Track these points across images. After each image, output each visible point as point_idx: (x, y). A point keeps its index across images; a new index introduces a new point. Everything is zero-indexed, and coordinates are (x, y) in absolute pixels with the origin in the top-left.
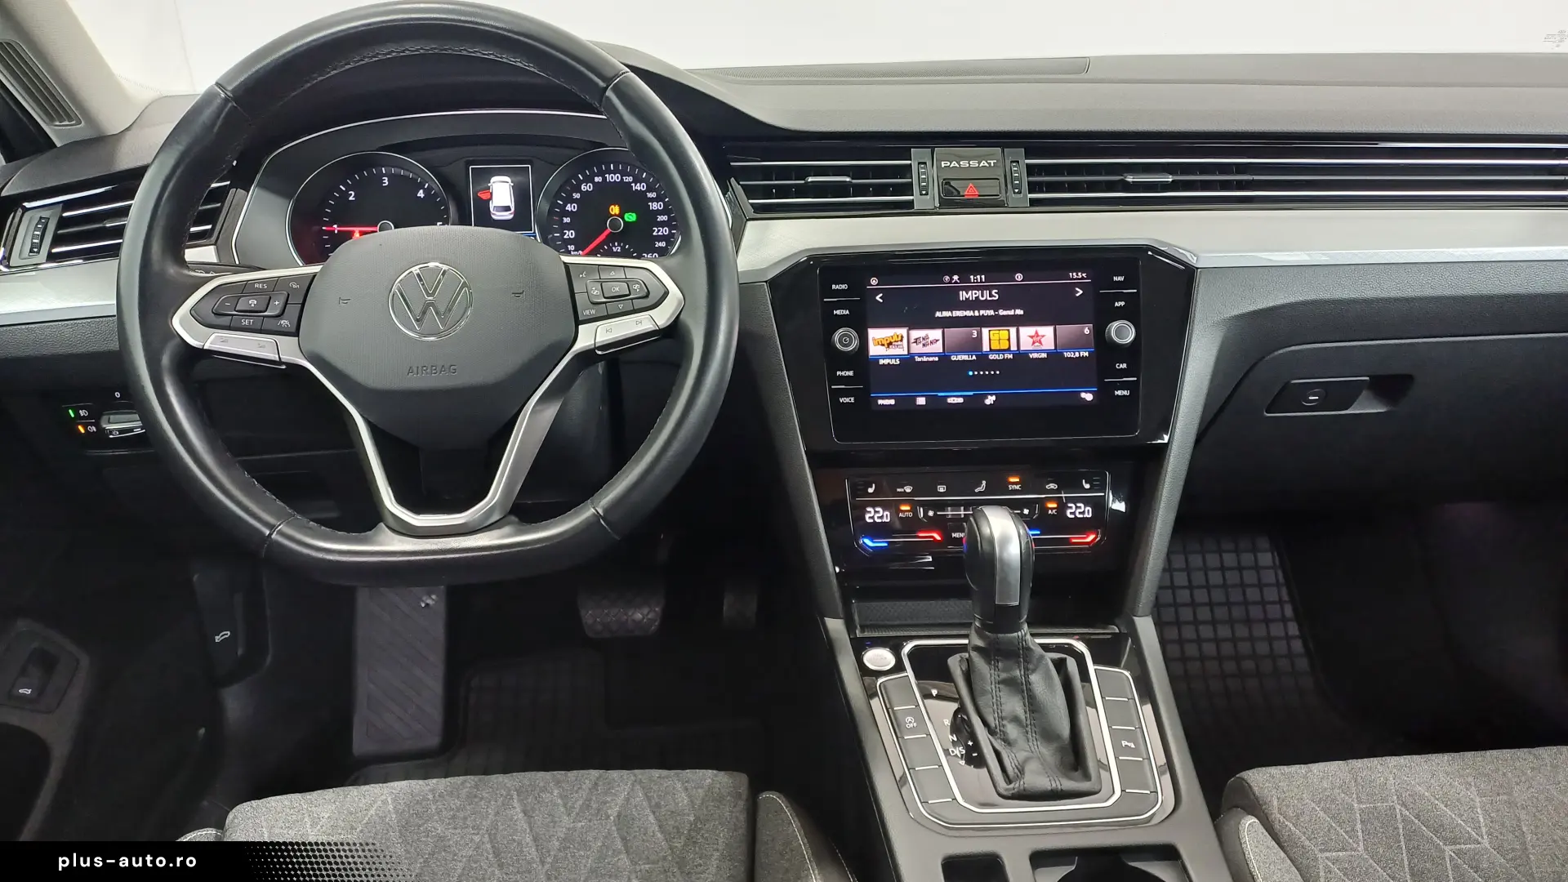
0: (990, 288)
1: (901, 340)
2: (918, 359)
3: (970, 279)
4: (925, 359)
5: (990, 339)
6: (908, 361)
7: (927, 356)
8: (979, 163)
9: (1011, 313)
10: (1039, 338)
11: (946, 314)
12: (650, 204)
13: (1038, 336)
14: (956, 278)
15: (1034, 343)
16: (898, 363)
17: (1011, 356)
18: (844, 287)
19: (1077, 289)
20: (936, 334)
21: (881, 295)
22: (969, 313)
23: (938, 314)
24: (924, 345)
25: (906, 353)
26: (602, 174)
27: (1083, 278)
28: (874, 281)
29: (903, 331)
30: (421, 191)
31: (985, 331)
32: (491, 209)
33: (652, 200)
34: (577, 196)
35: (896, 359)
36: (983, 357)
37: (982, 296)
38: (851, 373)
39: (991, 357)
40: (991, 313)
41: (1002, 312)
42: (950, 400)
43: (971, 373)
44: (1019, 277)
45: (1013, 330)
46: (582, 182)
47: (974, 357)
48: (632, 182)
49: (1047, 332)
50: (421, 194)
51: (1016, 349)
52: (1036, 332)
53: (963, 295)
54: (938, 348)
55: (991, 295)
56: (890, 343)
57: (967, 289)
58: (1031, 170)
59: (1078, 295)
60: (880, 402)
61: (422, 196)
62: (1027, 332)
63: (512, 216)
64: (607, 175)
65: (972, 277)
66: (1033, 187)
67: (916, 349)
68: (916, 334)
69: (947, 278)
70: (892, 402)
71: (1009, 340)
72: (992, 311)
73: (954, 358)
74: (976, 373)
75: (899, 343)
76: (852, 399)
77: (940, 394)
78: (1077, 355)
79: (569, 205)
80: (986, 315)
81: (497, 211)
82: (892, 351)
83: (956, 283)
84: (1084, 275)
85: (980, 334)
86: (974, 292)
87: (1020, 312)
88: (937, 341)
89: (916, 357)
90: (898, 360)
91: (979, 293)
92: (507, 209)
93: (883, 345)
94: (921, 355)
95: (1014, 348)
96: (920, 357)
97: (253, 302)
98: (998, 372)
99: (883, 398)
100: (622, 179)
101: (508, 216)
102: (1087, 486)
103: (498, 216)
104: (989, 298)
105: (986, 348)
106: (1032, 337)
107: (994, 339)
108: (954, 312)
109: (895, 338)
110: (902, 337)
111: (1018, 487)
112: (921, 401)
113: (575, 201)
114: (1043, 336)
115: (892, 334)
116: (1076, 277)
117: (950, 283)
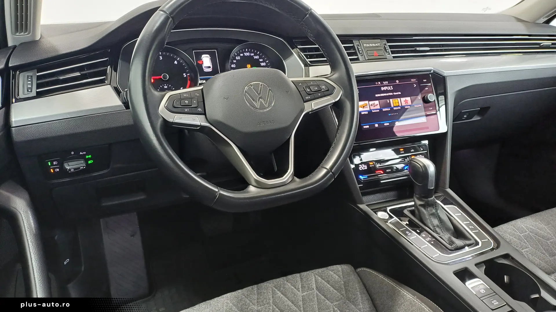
0: (390, 86)
1: (367, 105)
2: (373, 111)
3: (383, 83)
4: (375, 111)
5: (393, 103)
6: (370, 112)
7: (376, 110)
8: (375, 45)
9: (397, 93)
10: (406, 102)
11: (379, 95)
12: (261, 63)
13: (406, 101)
14: (379, 83)
15: (405, 103)
16: (367, 113)
17: (400, 108)
19: (414, 85)
20: (377, 102)
22: (385, 94)
23: (376, 95)
24: (374, 106)
25: (369, 109)
26: (243, 53)
27: (415, 81)
29: (367, 102)
30: (176, 61)
31: (391, 100)
32: (203, 68)
33: (262, 62)
34: (235, 61)
35: (366, 112)
36: (392, 109)
37: (388, 88)
39: (395, 109)
40: (391, 94)
41: (395, 94)
42: (385, 124)
43: (389, 115)
44: (397, 81)
45: (399, 99)
46: (236, 56)
47: (390, 109)
48: (254, 56)
49: (408, 99)
50: (176, 62)
51: (401, 105)
52: (406, 100)
53: (382, 89)
54: (378, 107)
55: (391, 88)
56: (364, 107)
57: (383, 86)
58: (391, 47)
59: (415, 86)
60: (364, 127)
61: (176, 63)
62: (403, 99)
63: (211, 70)
64: (244, 53)
65: (384, 82)
66: (393, 52)
67: (372, 108)
68: (371, 103)
69: (377, 83)
70: (368, 127)
71: (398, 103)
72: (392, 93)
73: (384, 110)
74: (391, 114)
75: (366, 106)
77: (382, 123)
78: (418, 106)
79: (232, 65)
80: (390, 95)
81: (205, 68)
82: (365, 109)
83: (380, 85)
84: (415, 80)
85: (390, 101)
86: (386, 87)
87: (400, 93)
88: (378, 104)
90: (367, 112)
91: (387, 87)
92: (209, 67)
93: (362, 107)
94: (374, 110)
95: (400, 105)
97: (187, 102)
98: (397, 114)
100: (250, 55)
101: (210, 70)
102: (422, 149)
103: (206, 70)
104: (390, 89)
105: (392, 106)
106: (404, 101)
107: (393, 102)
108: (381, 94)
109: (365, 105)
110: (367, 104)
111: (403, 152)
112: (377, 125)
113: (234, 63)
114: (408, 101)
115: (364, 103)
116: (413, 81)
117: (378, 85)
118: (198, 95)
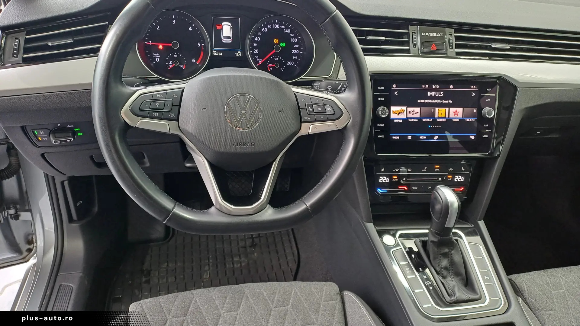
0: (440, 91)
1: (404, 112)
2: (410, 120)
4: (412, 120)
5: (438, 113)
6: (406, 120)
8: (437, 35)
9: (447, 102)
10: (457, 113)
11: (422, 101)
12: (291, 39)
14: (427, 86)
15: (455, 115)
16: (402, 121)
17: (446, 120)
18: (382, 88)
19: (473, 93)
20: (417, 110)
21: (397, 92)
22: (431, 101)
23: (419, 101)
24: (412, 114)
25: (405, 117)
26: (271, 24)
27: (475, 89)
28: (395, 86)
29: (404, 108)
30: (191, 27)
31: (437, 109)
32: (222, 38)
33: (293, 37)
34: (260, 34)
35: (401, 119)
36: (435, 120)
38: (383, 125)
39: (438, 120)
40: (439, 101)
41: (444, 102)
42: (421, 137)
43: (430, 126)
44: (451, 87)
45: (447, 109)
46: (263, 27)
47: (432, 120)
48: (284, 29)
49: (460, 110)
51: (448, 117)
52: (456, 111)
53: (429, 94)
54: (418, 116)
55: (440, 94)
56: (399, 113)
57: (431, 91)
58: (457, 38)
59: (473, 95)
60: (394, 138)
61: (191, 30)
62: (452, 110)
63: (231, 41)
64: (274, 25)
65: (433, 86)
66: (458, 46)
67: (409, 116)
68: (410, 109)
69: (424, 86)
70: (398, 138)
71: (445, 113)
73: (424, 120)
74: (432, 126)
75: (403, 113)
76: (383, 136)
77: (417, 135)
78: (470, 120)
79: (256, 38)
80: (437, 102)
81: (224, 39)
82: (400, 116)
83: (427, 88)
84: (476, 87)
85: (435, 110)
86: (434, 92)
87: (450, 102)
88: (418, 112)
89: (409, 119)
91: (436, 93)
92: (229, 38)
93: (396, 114)
96: (410, 119)
97: (158, 105)
98: (440, 126)
99: (395, 136)
100: (280, 27)
101: (229, 41)
102: (463, 170)
103: (225, 41)
105: (436, 116)
106: (454, 112)
107: (439, 112)
108: (425, 100)
109: (401, 111)
110: (404, 110)
111: (438, 170)
112: (410, 137)
113: (259, 36)
115: (400, 109)
116: (473, 88)
117: (425, 88)
118: (175, 96)
